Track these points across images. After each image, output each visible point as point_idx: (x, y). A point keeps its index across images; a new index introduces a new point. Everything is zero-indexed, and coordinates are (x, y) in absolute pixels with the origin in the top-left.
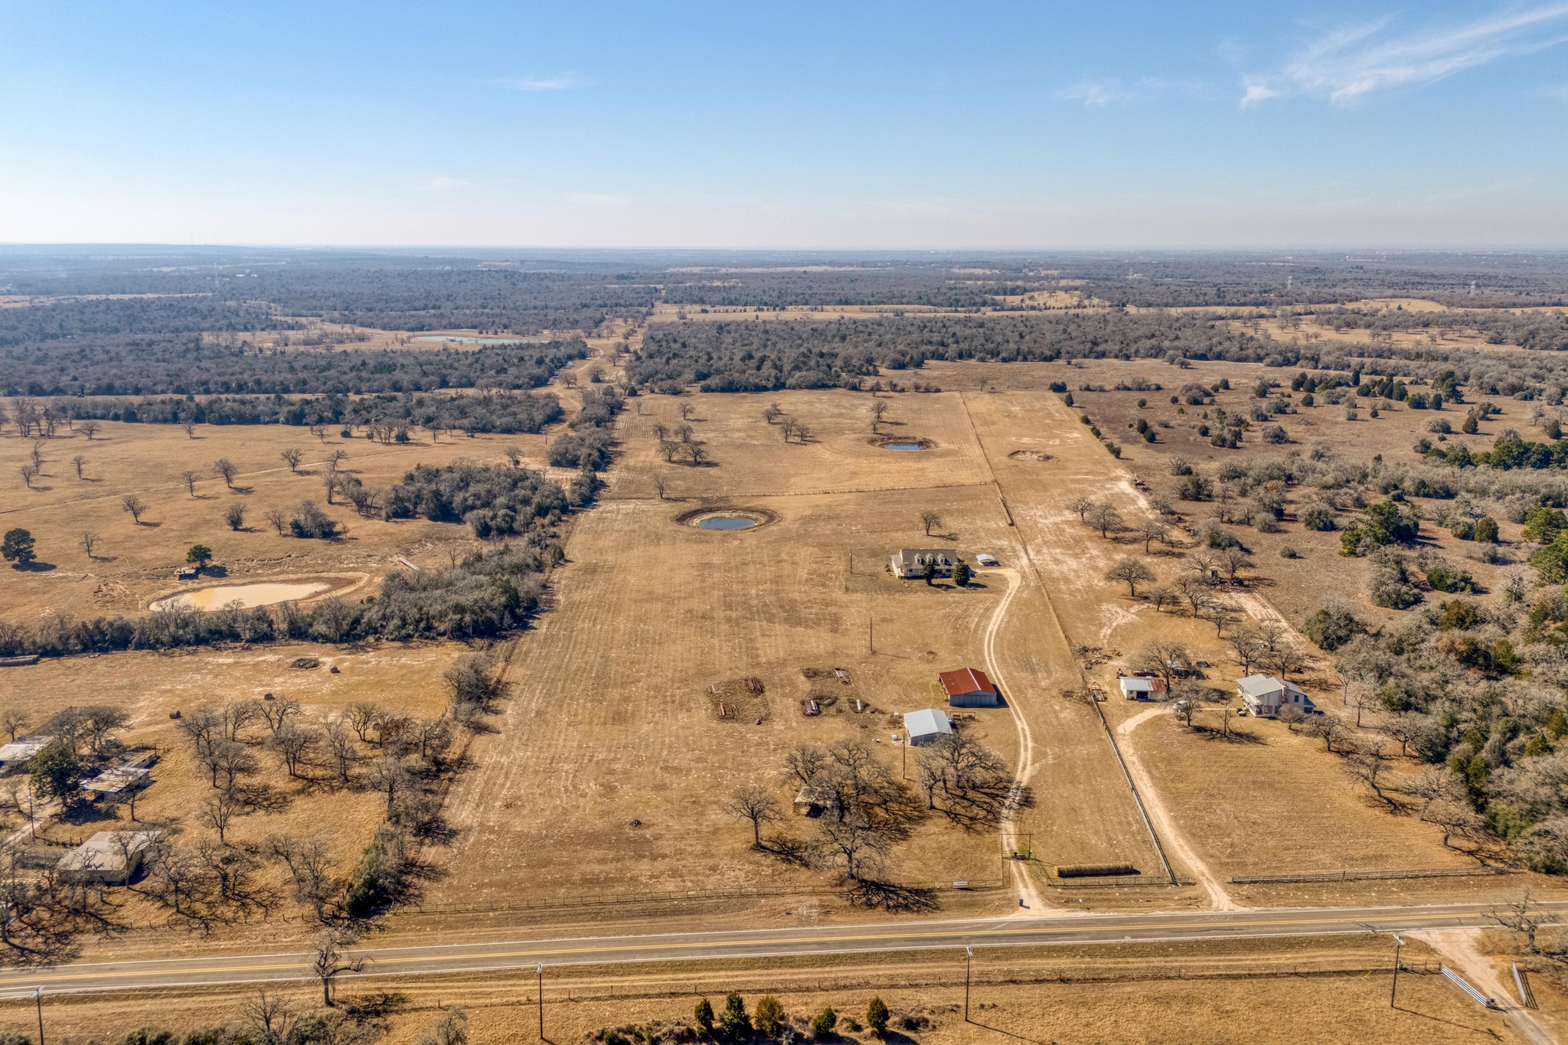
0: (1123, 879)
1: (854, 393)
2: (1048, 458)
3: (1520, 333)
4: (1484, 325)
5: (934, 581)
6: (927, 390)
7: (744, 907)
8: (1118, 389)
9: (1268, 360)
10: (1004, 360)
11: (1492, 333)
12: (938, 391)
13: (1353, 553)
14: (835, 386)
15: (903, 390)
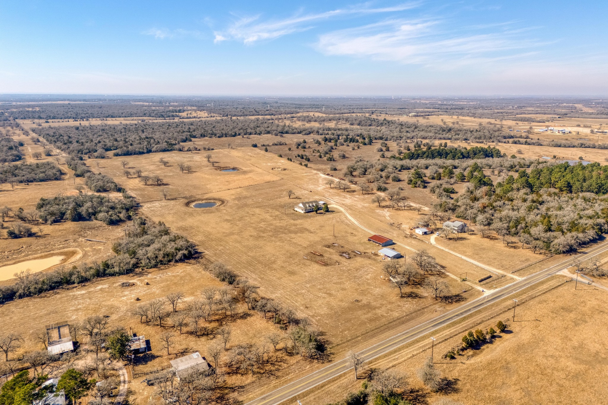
0: (488, 281)
1: (181, 152)
2: (285, 169)
3: (358, 122)
4: (347, 120)
5: (318, 212)
6: (209, 150)
7: (423, 313)
8: (273, 145)
9: (303, 133)
10: (219, 137)
11: (350, 122)
12: (213, 149)
13: (415, 187)
14: (171, 150)
15: (199, 150)
